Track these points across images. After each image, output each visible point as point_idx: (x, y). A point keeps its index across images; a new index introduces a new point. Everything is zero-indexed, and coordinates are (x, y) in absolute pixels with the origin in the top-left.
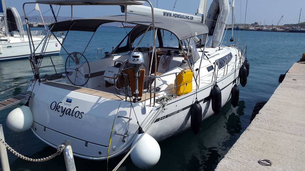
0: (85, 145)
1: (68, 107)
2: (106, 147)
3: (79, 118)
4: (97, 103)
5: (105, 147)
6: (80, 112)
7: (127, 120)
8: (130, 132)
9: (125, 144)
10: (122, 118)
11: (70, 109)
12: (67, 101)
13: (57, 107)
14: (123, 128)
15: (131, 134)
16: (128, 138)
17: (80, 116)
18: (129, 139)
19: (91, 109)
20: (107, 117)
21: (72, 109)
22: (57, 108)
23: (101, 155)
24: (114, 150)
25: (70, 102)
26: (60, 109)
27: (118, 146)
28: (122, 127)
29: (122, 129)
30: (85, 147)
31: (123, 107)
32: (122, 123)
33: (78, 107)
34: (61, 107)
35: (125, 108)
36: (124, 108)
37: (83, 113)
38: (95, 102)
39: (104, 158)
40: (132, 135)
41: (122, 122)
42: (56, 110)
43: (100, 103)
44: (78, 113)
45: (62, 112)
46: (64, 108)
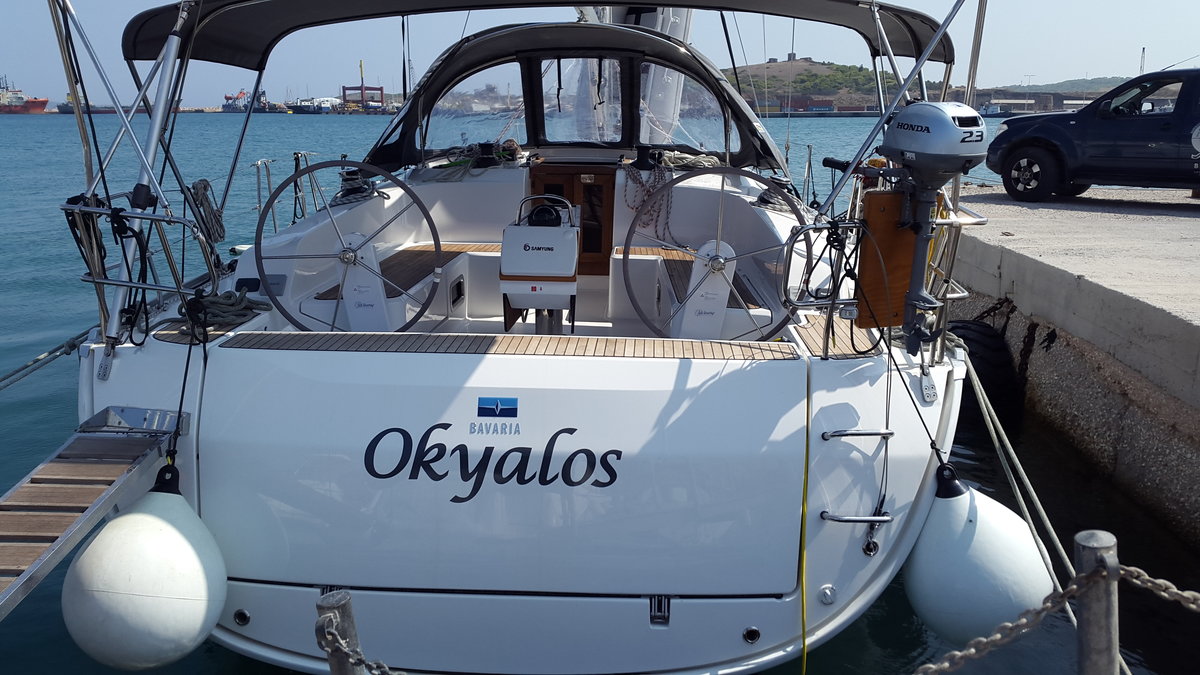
0: (653, 620)
1: (501, 445)
2: (779, 596)
3: (597, 483)
4: (679, 392)
5: (774, 600)
6: (598, 452)
7: (869, 445)
8: (893, 501)
9: (878, 558)
10: (844, 439)
11: (526, 453)
12: (485, 411)
13: (422, 452)
14: (859, 487)
15: (898, 505)
16: (888, 530)
17: (600, 474)
18: (892, 533)
19: (655, 426)
20: (764, 449)
21: (538, 448)
22: (420, 459)
23: (759, 646)
24: (825, 601)
25: (512, 412)
26: (450, 464)
27: (844, 577)
28: (855, 483)
29: (855, 494)
30: (652, 627)
31: (831, 388)
32: (850, 465)
33: (571, 431)
34: (449, 448)
35: (838, 390)
36: (835, 390)
37: (618, 454)
38: (671, 388)
39: (781, 653)
40: (907, 511)
41: (852, 460)
42: (414, 475)
43: (702, 390)
44: (581, 461)
45: (466, 476)
46: (476, 448)
